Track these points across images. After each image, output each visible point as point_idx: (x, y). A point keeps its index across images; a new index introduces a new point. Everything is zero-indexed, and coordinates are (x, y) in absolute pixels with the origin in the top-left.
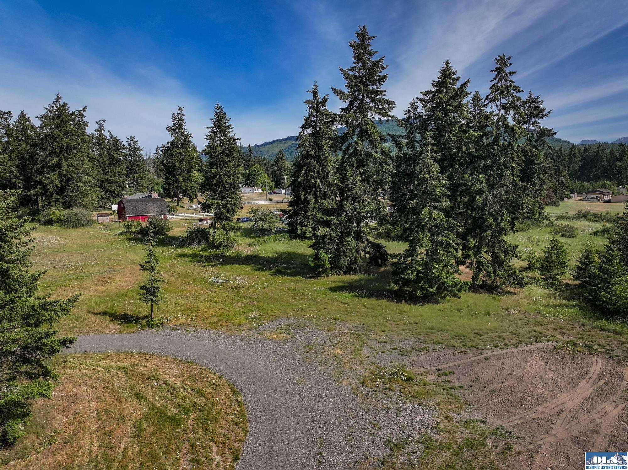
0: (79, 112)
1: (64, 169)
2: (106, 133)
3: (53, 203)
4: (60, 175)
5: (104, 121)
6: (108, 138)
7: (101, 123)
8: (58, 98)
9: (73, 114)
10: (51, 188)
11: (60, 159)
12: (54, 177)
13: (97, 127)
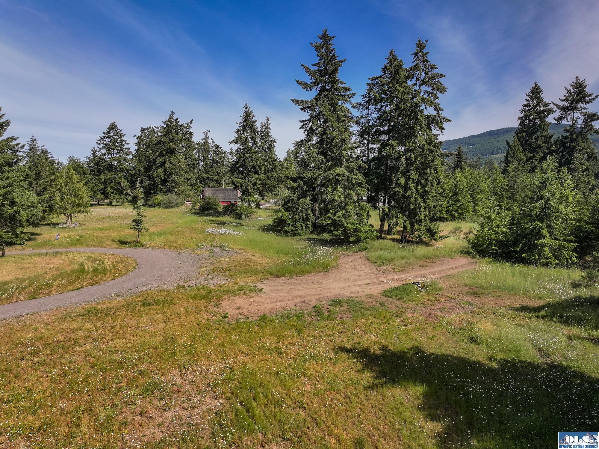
0: (187, 124)
1: (167, 166)
2: (210, 141)
3: (158, 192)
4: (165, 170)
5: (209, 131)
6: (212, 144)
7: (206, 133)
8: (172, 114)
9: (182, 126)
10: (157, 180)
11: (165, 159)
12: (160, 172)
13: (203, 136)
